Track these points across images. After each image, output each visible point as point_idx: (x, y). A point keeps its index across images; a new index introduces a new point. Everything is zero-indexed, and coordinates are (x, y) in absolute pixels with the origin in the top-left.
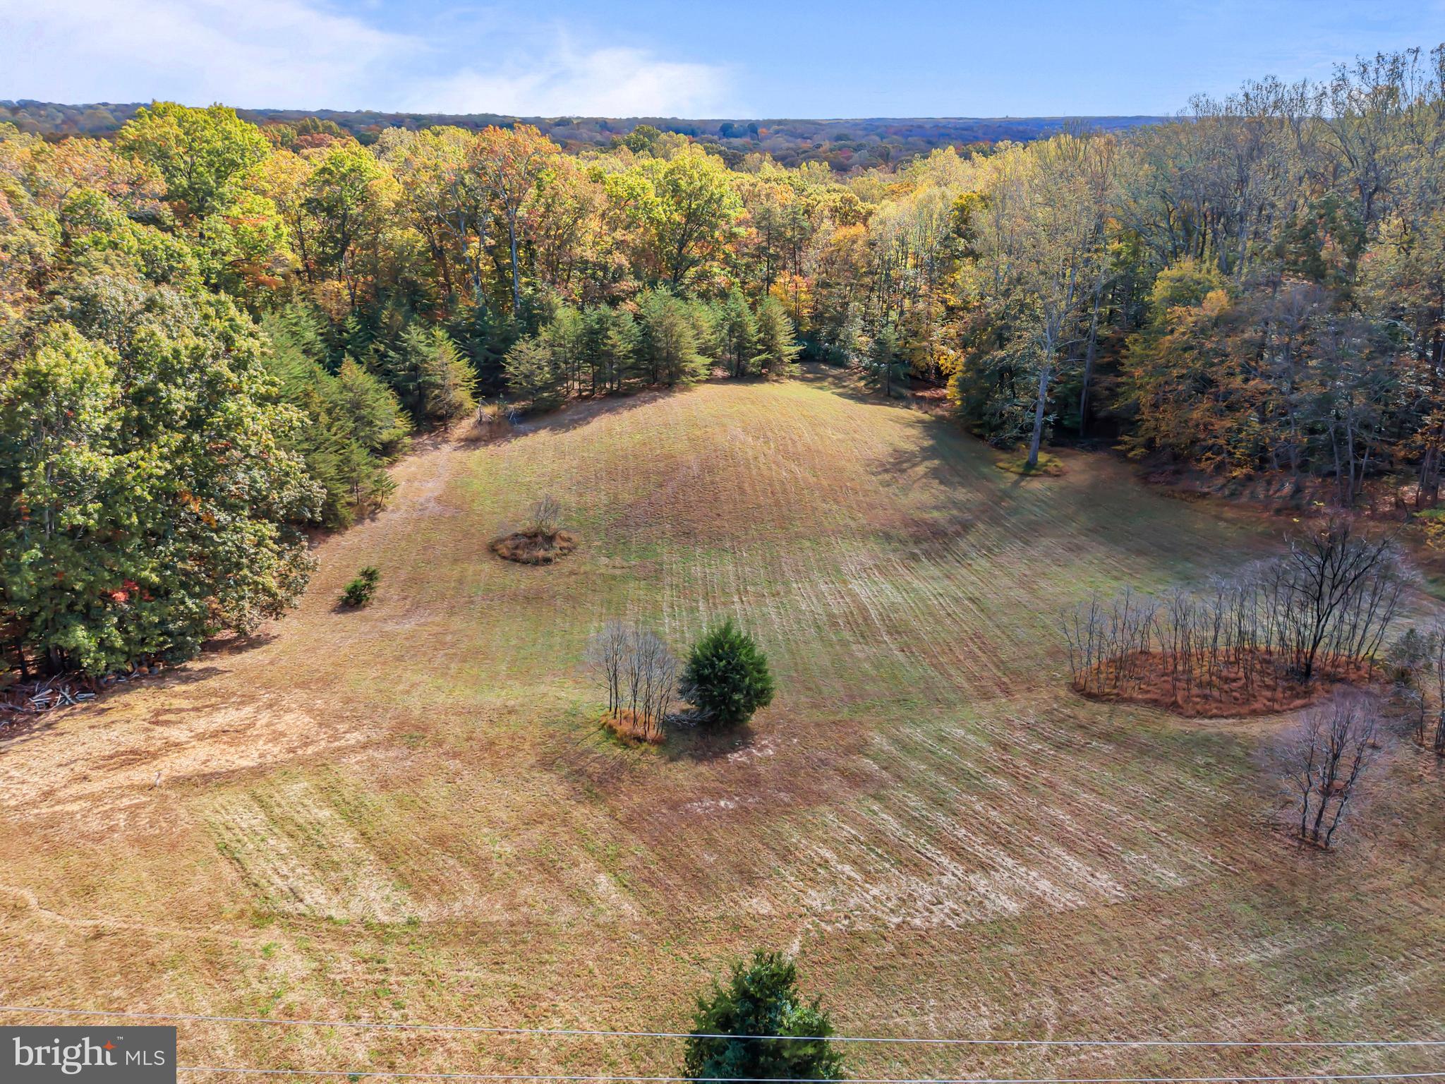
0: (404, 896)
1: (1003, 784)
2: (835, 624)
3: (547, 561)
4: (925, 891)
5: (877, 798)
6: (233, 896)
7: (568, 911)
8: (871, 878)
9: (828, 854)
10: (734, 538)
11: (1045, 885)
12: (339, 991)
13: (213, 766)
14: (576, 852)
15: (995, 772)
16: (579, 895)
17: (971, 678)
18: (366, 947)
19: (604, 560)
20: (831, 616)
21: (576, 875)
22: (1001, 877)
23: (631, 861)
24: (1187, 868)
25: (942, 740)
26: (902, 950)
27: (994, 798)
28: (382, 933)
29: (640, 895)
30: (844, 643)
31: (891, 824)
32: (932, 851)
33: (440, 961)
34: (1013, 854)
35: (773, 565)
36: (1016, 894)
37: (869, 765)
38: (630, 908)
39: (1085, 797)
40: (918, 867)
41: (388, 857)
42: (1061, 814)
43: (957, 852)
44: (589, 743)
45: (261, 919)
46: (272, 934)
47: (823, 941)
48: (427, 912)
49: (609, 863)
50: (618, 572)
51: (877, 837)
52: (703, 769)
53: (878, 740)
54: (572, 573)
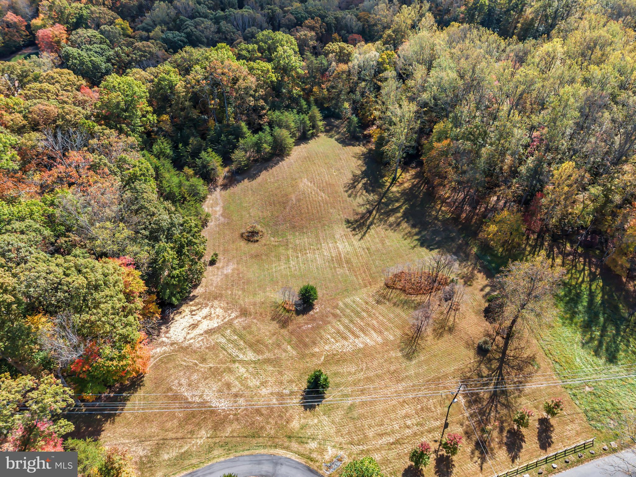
0: (255, 354)
1: (364, 314)
2: (333, 260)
3: (257, 241)
4: (346, 343)
5: (340, 321)
6: (228, 358)
7: (284, 354)
8: (337, 341)
9: (329, 337)
10: (307, 227)
11: (368, 341)
12: (251, 374)
13: (210, 327)
14: (283, 341)
15: (364, 311)
16: (285, 351)
17: (363, 280)
18: (253, 365)
19: (272, 239)
20: (332, 257)
21: (283, 346)
22: (361, 339)
23: (293, 342)
24: (395, 336)
25: (354, 302)
26: (341, 356)
27: (362, 319)
28: (255, 363)
29: (295, 350)
30: (335, 268)
31: (341, 328)
32: (348, 334)
33: (265, 367)
34: (364, 333)
35: (317, 236)
36: (363, 343)
37: (338, 312)
38: (294, 353)
39: (381, 318)
40: (345, 338)
41: (251, 346)
42: (374, 322)
43: (353, 333)
44: (280, 312)
45: (234, 362)
46: (237, 365)
47: (328, 356)
48: (260, 357)
49: (289, 343)
50: (277, 243)
51: (338, 332)
52: (305, 317)
53: (341, 304)
54: (265, 245)
